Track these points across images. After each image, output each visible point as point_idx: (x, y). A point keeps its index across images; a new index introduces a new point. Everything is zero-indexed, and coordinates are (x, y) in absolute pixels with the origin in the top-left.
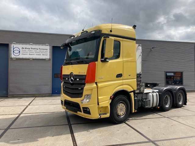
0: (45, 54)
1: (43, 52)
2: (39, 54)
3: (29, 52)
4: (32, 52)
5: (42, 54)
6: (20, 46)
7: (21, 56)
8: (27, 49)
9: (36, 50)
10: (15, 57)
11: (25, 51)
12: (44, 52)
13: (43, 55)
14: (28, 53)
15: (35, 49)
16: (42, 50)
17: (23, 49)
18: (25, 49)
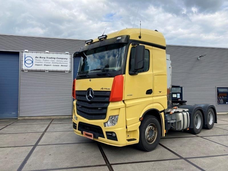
0: (65, 65)
1: (61, 62)
2: (57, 64)
3: (44, 62)
4: (48, 62)
5: (60, 65)
6: (33, 55)
7: (34, 68)
8: (42, 58)
9: (53, 59)
10: (26, 68)
11: (39, 61)
12: (63, 62)
13: (62, 66)
14: (44, 64)
15: (51, 58)
16: (61, 60)
17: (37, 59)
18: (39, 59)
